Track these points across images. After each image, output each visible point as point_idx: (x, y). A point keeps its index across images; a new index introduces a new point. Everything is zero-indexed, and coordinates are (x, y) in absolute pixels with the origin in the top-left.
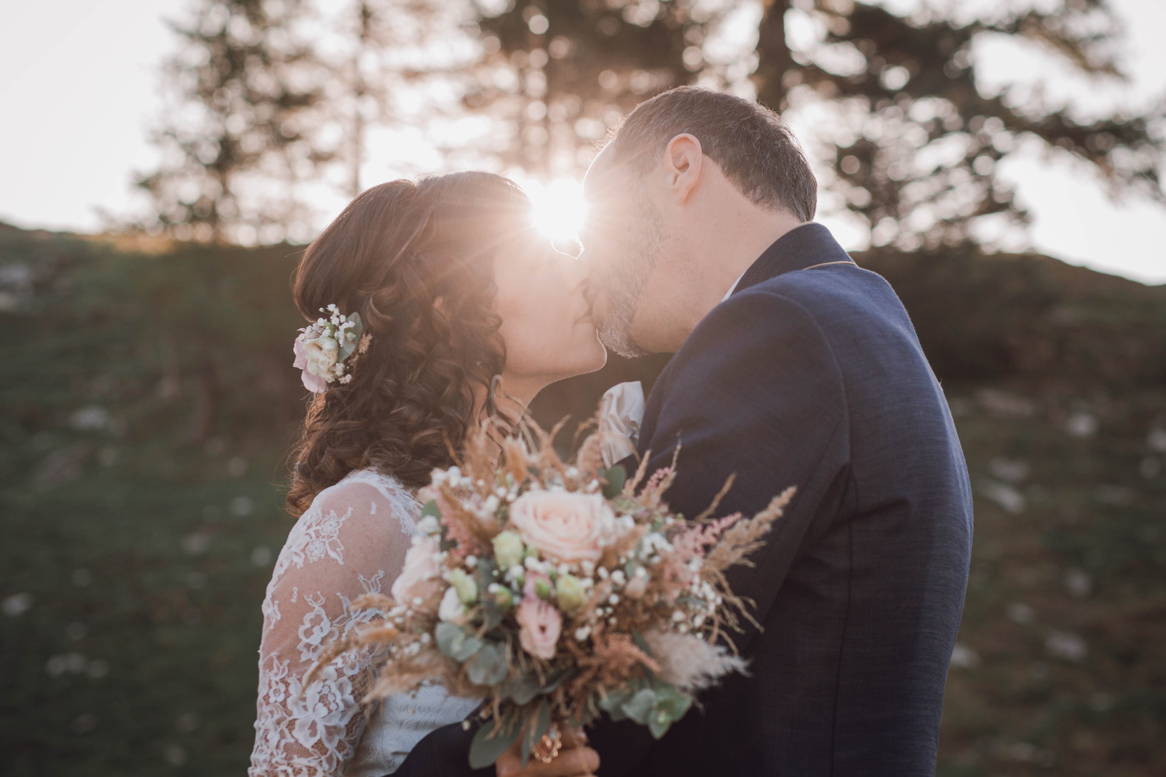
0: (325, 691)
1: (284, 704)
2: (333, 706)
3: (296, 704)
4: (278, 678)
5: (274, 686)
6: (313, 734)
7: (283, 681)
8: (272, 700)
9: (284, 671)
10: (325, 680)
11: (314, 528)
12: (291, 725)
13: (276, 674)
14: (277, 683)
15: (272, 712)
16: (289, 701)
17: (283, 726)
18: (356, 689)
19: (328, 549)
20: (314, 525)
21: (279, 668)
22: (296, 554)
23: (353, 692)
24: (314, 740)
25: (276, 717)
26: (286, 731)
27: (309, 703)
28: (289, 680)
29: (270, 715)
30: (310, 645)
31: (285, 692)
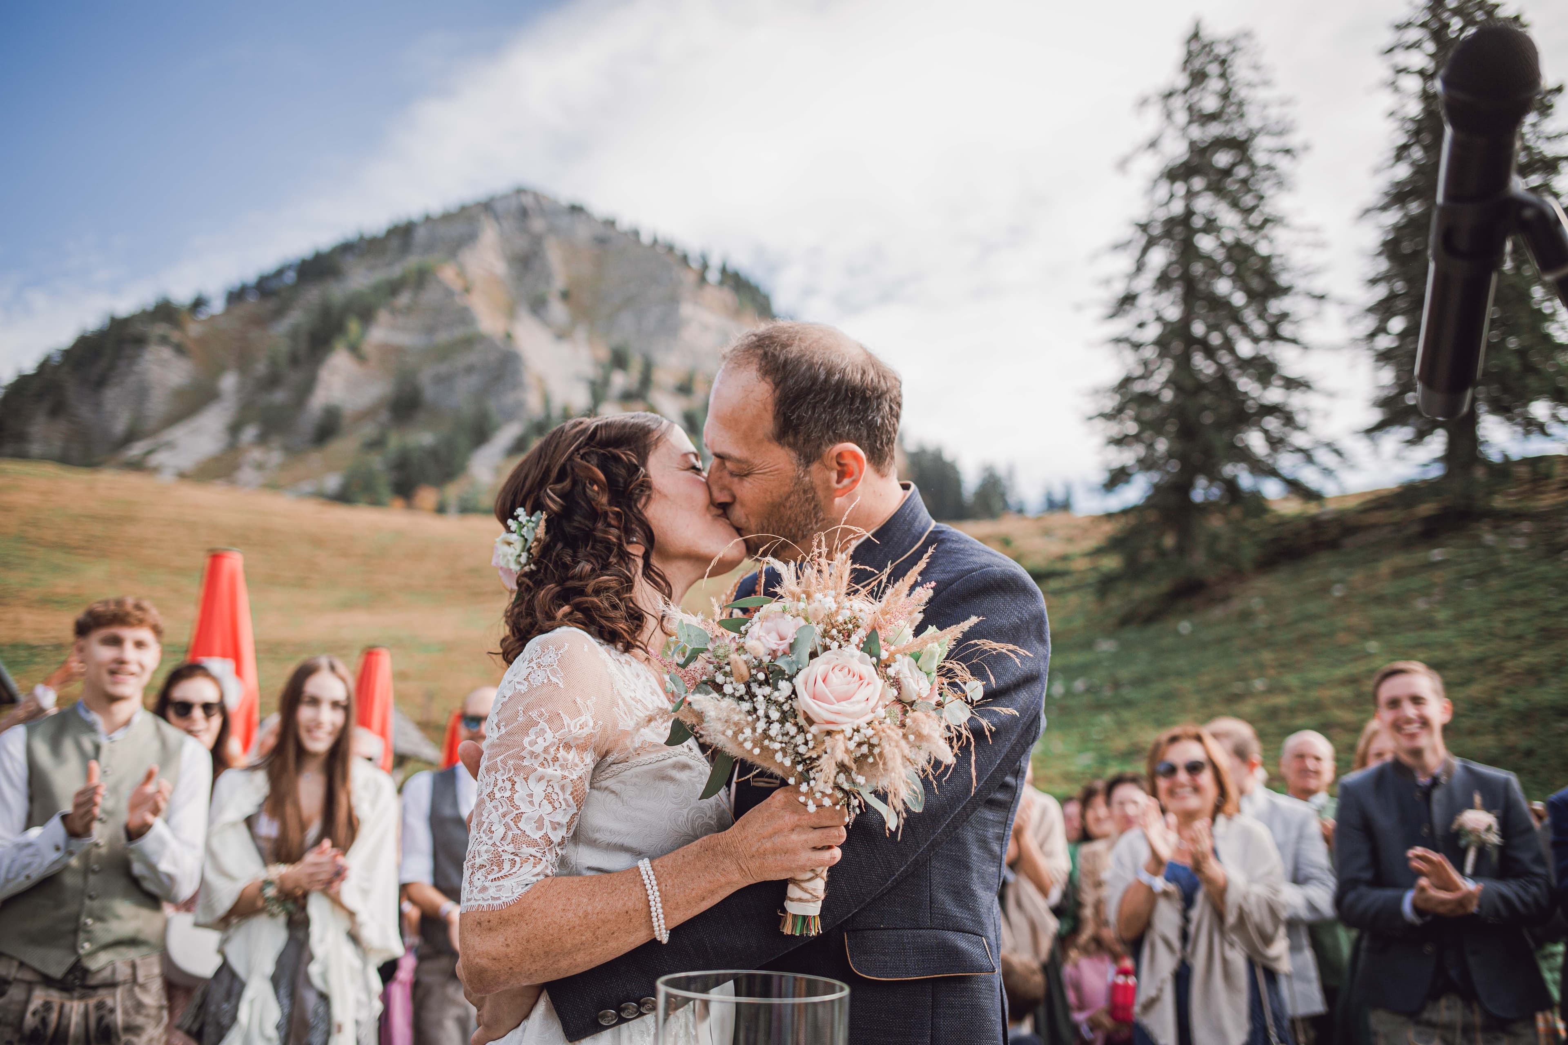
0: (550, 790)
1: (511, 799)
2: (557, 805)
3: (522, 799)
4: (505, 778)
5: (500, 783)
6: (540, 827)
7: (509, 779)
8: (498, 795)
9: (510, 771)
10: (548, 782)
11: (535, 661)
12: (518, 818)
13: (503, 775)
14: (503, 781)
15: (495, 807)
16: (516, 796)
17: (508, 819)
18: (576, 790)
19: (549, 675)
20: (534, 659)
21: (504, 769)
22: (518, 683)
23: (572, 793)
24: (541, 833)
25: (501, 811)
26: (512, 824)
27: (536, 800)
28: (516, 779)
29: (494, 810)
30: (533, 753)
31: (511, 789)
